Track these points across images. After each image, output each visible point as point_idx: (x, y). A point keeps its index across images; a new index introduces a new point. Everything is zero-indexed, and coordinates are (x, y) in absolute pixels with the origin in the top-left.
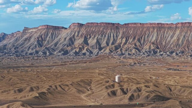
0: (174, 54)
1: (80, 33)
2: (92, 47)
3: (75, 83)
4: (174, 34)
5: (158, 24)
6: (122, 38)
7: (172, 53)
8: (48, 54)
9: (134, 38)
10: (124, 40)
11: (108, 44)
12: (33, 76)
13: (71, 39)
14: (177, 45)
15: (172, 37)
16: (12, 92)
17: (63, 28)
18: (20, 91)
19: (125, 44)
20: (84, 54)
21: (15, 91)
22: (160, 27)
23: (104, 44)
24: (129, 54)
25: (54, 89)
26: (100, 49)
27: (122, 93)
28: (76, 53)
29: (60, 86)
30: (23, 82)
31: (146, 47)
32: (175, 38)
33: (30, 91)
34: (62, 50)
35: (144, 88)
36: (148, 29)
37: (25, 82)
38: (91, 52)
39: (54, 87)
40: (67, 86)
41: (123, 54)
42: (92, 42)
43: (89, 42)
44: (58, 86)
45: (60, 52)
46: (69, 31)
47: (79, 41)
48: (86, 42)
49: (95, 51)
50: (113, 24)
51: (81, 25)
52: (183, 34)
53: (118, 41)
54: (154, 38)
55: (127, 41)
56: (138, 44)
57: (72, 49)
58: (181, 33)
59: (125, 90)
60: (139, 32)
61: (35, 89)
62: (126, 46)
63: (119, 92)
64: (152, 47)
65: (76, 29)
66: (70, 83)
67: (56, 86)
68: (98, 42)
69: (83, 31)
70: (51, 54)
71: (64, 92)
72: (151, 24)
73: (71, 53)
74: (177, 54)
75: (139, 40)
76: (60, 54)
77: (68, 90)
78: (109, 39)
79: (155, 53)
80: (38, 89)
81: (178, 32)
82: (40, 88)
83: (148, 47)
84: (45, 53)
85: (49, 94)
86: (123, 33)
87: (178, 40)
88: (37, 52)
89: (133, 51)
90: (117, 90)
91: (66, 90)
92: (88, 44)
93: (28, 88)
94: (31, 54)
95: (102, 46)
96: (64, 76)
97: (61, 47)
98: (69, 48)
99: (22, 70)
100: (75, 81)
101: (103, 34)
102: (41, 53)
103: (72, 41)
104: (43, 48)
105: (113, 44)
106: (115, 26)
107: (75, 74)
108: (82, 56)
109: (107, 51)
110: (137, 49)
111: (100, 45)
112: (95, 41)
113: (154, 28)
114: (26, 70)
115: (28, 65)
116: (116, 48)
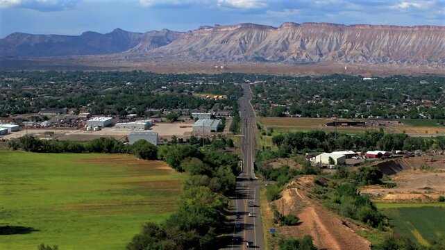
0: (406, 62)
1: (296, 35)
2: (311, 52)
4: (409, 39)
5: (391, 26)
6: (347, 42)
7: (403, 61)
9: (362, 43)
10: (350, 45)
11: (330, 51)
13: (284, 42)
14: (411, 52)
15: (407, 42)
17: (271, 27)
19: (350, 49)
22: (393, 30)
23: (325, 49)
26: (321, 55)
28: (294, 59)
34: (276, 55)
36: (379, 32)
41: (347, 62)
42: (311, 46)
43: (307, 46)
45: (273, 58)
46: (280, 32)
47: (294, 46)
48: (303, 46)
49: (316, 57)
50: (337, 25)
51: (296, 25)
52: (420, 40)
53: (342, 47)
54: (386, 44)
56: (366, 50)
57: (289, 55)
58: (417, 38)
60: (368, 36)
62: (352, 52)
64: (382, 55)
65: (290, 30)
68: (318, 47)
69: (299, 32)
72: (383, 26)
73: (288, 59)
74: (409, 62)
75: (367, 46)
78: (331, 43)
79: (385, 60)
81: (414, 37)
83: (377, 54)
86: (349, 36)
87: (413, 47)
89: (360, 58)
92: (306, 49)
95: (323, 52)
97: (273, 52)
98: (285, 54)
101: (324, 37)
103: (285, 45)
105: (336, 49)
106: (339, 28)
109: (330, 58)
110: (364, 56)
111: (320, 51)
112: (315, 45)
116: (340, 55)
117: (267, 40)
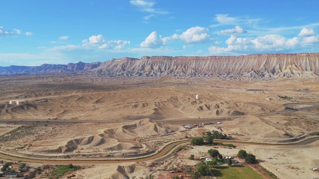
0: (207, 75)
1: (148, 62)
2: (156, 71)
3: (169, 99)
4: (206, 63)
5: (196, 57)
6: (174, 65)
7: (205, 75)
8: (129, 75)
9: (182, 66)
10: (175, 67)
11: (165, 70)
13: (142, 66)
14: (208, 70)
15: (205, 65)
16: (131, 107)
17: (137, 59)
18: (136, 106)
19: (176, 69)
20: (152, 75)
21: (133, 107)
22: (197, 59)
23: (163, 69)
24: (180, 76)
26: (161, 72)
27: (207, 108)
28: (147, 75)
29: (161, 102)
31: (189, 71)
32: (207, 65)
33: (143, 107)
34: (138, 73)
36: (190, 60)
38: (156, 75)
40: (166, 102)
41: (175, 76)
42: (156, 68)
43: (154, 68)
45: (137, 74)
46: (141, 61)
47: (148, 68)
48: (152, 68)
49: (159, 74)
50: (168, 57)
51: (148, 58)
52: (212, 63)
53: (172, 68)
54: (194, 66)
55: (177, 67)
56: (184, 69)
57: (144, 72)
58: (210, 63)
59: (208, 106)
60: (184, 62)
61: (146, 105)
62: (177, 70)
63: (204, 107)
64: (193, 71)
65: (146, 60)
67: (159, 102)
68: (159, 68)
69: (150, 61)
70: (131, 75)
71: (166, 107)
72: (192, 57)
73: (144, 75)
74: (209, 76)
75: (185, 67)
76: (137, 75)
78: (166, 66)
79: (195, 75)
81: (208, 62)
83: (190, 71)
84: (128, 75)
86: (175, 62)
87: (209, 67)
88: (123, 74)
89: (182, 74)
90: (203, 106)
91: (166, 105)
92: (153, 69)
93: (141, 105)
94: (119, 75)
95: (162, 70)
97: (137, 71)
98: (142, 72)
101: (162, 63)
102: (125, 75)
103: (143, 67)
104: (126, 72)
105: (169, 69)
106: (170, 58)
108: (151, 77)
109: (166, 74)
110: (183, 72)
111: (161, 70)
112: (158, 67)
113: (193, 59)
116: (171, 72)
117: (135, 65)
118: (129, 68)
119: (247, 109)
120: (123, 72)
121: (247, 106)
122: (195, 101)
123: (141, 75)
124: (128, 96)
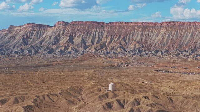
0: (159, 53)
1: (66, 32)
2: (77, 45)
3: (65, 91)
4: (159, 33)
5: (143, 23)
6: (107, 36)
7: (157, 52)
8: (33, 52)
9: (119, 37)
10: (109, 39)
11: (93, 43)
12: (18, 80)
13: (56, 37)
14: (162, 44)
15: (157, 36)
17: (48, 26)
18: (3, 102)
19: (110, 42)
20: (70, 53)
22: (145, 26)
23: (89, 42)
25: (41, 100)
26: (86, 47)
27: (118, 106)
28: (61, 52)
29: (48, 95)
30: (7, 88)
31: (131, 46)
32: (160, 37)
33: (14, 103)
34: (48, 48)
35: (143, 100)
36: (133, 28)
37: (9, 87)
38: (76, 51)
39: (41, 98)
40: (56, 95)
41: (108, 53)
42: (77, 40)
43: (74, 40)
44: (46, 96)
45: (45, 50)
46: (54, 29)
47: (64, 40)
48: (71, 40)
49: (81, 50)
50: (98, 23)
51: (66, 24)
52: (168, 33)
53: (103, 40)
54: (139, 37)
55: (112, 39)
56: (123, 43)
58: (165, 32)
60: (124, 31)
61: (20, 100)
62: (111, 45)
63: (115, 104)
64: (137, 46)
65: (62, 27)
66: (59, 92)
67: (43, 96)
68: (83, 41)
69: (68, 29)
70: (36, 52)
71: (53, 103)
72: (136, 23)
73: (57, 52)
74: (162, 53)
75: (124, 39)
76: (45, 52)
77: (57, 101)
78: (94, 38)
79: (140, 51)
80: (23, 99)
81: (162, 31)
82: (25, 99)
83: (133, 46)
84: (30, 51)
85: (36, 108)
86: (108, 31)
87: (163, 39)
88: (22, 50)
89: (119, 50)
90: (113, 102)
91: (55, 100)
92: (73, 43)
93: (12, 99)
94: (16, 52)
95: (87, 44)
96: (51, 80)
97: (46, 45)
99: (7, 71)
100: (65, 89)
101: (88, 32)
102: (26, 52)
103: (57, 39)
104: (28, 46)
105: (98, 42)
106: (100, 25)
107: (63, 77)
108: (68, 55)
109: (93, 50)
110: (122, 47)
111: (85, 43)
112: (80, 39)
113: (138, 27)
114: (11, 72)
115: (13, 65)
116: (102, 47)
117: (44, 36)
118: (34, 41)
119: (186, 107)
120: (23, 47)
121: (188, 102)
122: (107, 95)
123: (51, 51)
124: (7, 85)
